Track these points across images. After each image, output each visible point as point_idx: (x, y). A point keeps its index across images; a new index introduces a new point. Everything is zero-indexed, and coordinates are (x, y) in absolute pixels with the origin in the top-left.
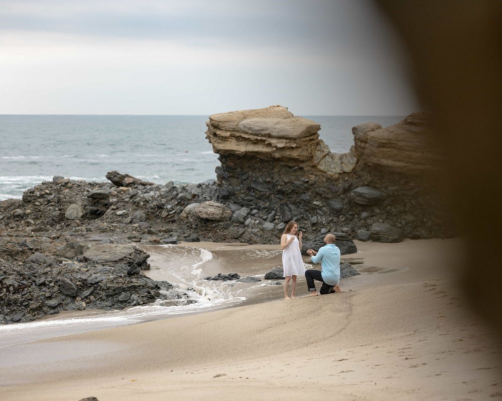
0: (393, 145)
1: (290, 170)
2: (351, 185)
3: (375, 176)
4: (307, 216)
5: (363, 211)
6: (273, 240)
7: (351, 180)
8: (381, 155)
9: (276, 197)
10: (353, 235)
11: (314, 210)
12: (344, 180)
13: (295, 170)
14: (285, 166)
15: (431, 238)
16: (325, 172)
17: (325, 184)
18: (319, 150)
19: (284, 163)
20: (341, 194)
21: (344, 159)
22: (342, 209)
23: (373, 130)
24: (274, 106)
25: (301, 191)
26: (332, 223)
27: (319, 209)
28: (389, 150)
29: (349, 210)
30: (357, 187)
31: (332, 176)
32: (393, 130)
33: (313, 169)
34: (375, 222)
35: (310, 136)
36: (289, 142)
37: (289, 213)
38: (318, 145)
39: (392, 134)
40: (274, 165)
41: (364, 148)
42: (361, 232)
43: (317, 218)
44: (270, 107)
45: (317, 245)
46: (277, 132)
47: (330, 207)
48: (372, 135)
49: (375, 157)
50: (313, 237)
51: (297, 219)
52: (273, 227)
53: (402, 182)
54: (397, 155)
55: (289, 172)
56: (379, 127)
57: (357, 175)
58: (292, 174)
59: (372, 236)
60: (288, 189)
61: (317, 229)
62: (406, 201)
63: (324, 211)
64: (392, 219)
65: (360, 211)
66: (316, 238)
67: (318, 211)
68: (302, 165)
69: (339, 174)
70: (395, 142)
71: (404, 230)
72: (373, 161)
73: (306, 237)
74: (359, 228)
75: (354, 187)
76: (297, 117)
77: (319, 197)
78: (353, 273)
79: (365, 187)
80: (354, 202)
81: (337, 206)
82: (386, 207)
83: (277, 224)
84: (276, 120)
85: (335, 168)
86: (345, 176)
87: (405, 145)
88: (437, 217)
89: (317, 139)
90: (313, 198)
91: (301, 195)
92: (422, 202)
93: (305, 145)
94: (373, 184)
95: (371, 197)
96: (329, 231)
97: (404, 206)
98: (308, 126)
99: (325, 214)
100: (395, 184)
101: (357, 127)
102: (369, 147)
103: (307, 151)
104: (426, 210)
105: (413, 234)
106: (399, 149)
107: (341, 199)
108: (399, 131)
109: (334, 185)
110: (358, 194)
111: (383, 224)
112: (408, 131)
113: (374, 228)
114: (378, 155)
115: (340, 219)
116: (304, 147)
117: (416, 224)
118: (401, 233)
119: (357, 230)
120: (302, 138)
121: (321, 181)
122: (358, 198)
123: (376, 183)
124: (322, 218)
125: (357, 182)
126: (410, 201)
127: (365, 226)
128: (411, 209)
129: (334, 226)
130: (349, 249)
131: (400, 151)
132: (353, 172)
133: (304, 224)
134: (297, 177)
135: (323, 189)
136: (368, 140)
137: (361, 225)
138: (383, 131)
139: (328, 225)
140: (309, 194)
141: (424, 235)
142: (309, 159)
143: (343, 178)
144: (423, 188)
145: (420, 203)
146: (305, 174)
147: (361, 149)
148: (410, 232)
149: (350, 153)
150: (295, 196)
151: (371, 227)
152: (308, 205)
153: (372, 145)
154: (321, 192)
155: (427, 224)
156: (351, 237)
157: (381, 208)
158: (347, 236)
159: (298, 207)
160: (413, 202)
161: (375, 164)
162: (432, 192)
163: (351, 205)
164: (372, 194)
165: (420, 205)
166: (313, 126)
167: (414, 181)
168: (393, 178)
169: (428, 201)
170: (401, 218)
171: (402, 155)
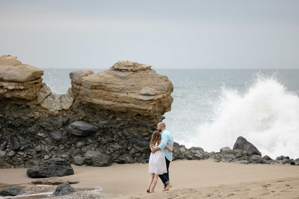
0: (104, 88)
1: (19, 108)
2: (69, 120)
3: (89, 112)
4: (33, 146)
5: (79, 141)
6: (5, 165)
7: (68, 115)
8: (93, 95)
9: (7, 130)
10: (70, 160)
11: (38, 140)
13: (23, 108)
14: (14, 105)
15: (134, 162)
16: (47, 110)
18: (42, 92)
19: (14, 102)
20: (61, 127)
21: (62, 99)
22: (61, 140)
23: (87, 75)
24: (5, 56)
25: (28, 125)
26: (53, 150)
27: (43, 140)
28: (99, 91)
29: (68, 140)
30: (74, 121)
31: (53, 113)
32: (104, 75)
33: (38, 107)
34: (88, 150)
35: (35, 80)
36: (18, 85)
37: (18, 143)
38: (41, 87)
39: (102, 79)
40: (6, 104)
41: (79, 90)
42: (77, 158)
43: (41, 147)
44: (2, 56)
45: (41, 168)
46: (8, 77)
47: (51, 137)
48: (86, 79)
49: (88, 97)
50: (38, 162)
51: (25, 148)
52: (4, 154)
53: (111, 117)
54: (106, 95)
55: (18, 109)
56: (91, 73)
57: (74, 111)
58: (21, 111)
59: (86, 161)
60: (17, 123)
61: (41, 156)
62: (114, 132)
63: (46, 141)
64: (103, 148)
65: (76, 141)
66: (40, 163)
67: (42, 141)
68: (28, 104)
69: (59, 111)
70: (105, 85)
71: (113, 157)
72: (87, 100)
73: (32, 162)
74: (76, 155)
75: (71, 121)
76: (25, 65)
77: (42, 130)
78: (72, 190)
79: (80, 121)
80: (71, 134)
81: (57, 137)
82: (98, 137)
83: (8, 152)
84: (8, 67)
85: (56, 106)
86: (64, 112)
87: (112, 87)
88: (138, 145)
89: (41, 83)
90: (37, 131)
91: (28, 128)
92: (127, 134)
93: (31, 87)
94: (87, 119)
95: (85, 129)
96: (51, 157)
97: (112, 137)
98: (33, 72)
99: (48, 143)
100: (105, 119)
101: (74, 73)
102: (84, 89)
103: (33, 92)
104: (130, 140)
105: (119, 160)
106: (108, 90)
107: (61, 131)
108: (108, 76)
109: (55, 120)
110: (74, 128)
111: (95, 151)
112: (115, 76)
113: (87, 155)
114: (90, 95)
115: (60, 148)
116: (30, 89)
117: (122, 152)
118: (109, 159)
119: (74, 156)
120: (29, 81)
121: (44, 116)
122: (74, 131)
123: (89, 118)
124: (45, 147)
125: (73, 118)
126: (117, 132)
127: (80, 153)
128: (118, 139)
129: (55, 153)
130: (68, 171)
131: (109, 92)
132: (70, 110)
133: (30, 151)
134: (25, 114)
135: (46, 123)
136: (82, 84)
137: (77, 152)
138: (95, 76)
139: (50, 152)
140: (35, 127)
141: (129, 160)
142: (34, 99)
143: (62, 114)
144: (127, 122)
145: (125, 135)
146: (31, 111)
147: (77, 91)
148: (117, 158)
149: (68, 94)
150: (23, 129)
151: (85, 154)
152: (33, 136)
153: (85, 87)
154: (44, 126)
155: (131, 151)
156: (69, 162)
157: (93, 138)
158: (65, 161)
159: (26, 138)
160: (119, 133)
161: (88, 102)
162: (135, 125)
163: (69, 136)
164: (85, 128)
165: (125, 136)
166: (37, 72)
167: (120, 116)
168: (103, 114)
169: (131, 133)
170: (110, 147)
171: (110, 95)
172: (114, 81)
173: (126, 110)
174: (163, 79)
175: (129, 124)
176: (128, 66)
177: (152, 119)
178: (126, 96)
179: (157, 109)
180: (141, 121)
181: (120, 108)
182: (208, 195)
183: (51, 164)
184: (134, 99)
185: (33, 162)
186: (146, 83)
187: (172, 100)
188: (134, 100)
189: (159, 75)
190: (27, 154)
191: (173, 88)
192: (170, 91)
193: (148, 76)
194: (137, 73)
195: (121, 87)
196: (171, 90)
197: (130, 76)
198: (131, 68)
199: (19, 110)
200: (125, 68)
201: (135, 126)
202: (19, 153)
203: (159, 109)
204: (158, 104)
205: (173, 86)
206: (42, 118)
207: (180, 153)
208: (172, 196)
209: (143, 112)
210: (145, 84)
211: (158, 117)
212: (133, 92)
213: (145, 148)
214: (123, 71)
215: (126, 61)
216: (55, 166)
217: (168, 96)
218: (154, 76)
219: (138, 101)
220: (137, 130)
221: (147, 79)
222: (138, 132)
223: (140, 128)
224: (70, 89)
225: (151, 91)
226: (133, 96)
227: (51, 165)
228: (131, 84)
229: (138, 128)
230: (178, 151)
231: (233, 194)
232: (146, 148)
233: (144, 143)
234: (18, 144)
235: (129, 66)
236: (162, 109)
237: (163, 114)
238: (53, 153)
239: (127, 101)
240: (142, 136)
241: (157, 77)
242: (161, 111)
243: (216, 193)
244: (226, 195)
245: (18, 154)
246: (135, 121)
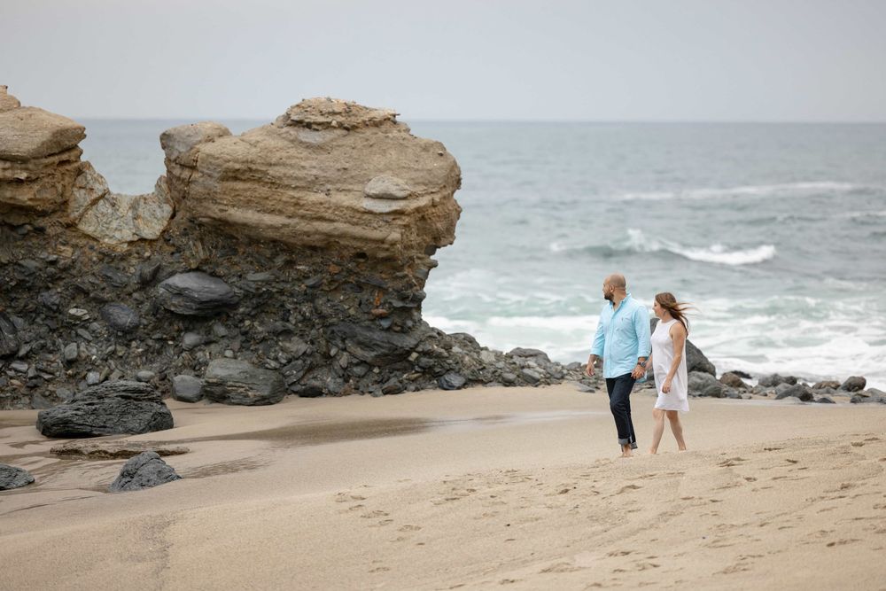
0: (260, 176)
1: (14, 234)
2: (158, 270)
3: (216, 247)
4: (54, 344)
5: (187, 330)
7: (157, 256)
8: (230, 198)
10: (163, 387)
11: (70, 328)
12: (140, 256)
13: (24, 235)
14: (1, 225)
15: (346, 394)
16: (95, 239)
17: (96, 268)
18: (81, 188)
20: (135, 291)
21: (140, 209)
22: (137, 327)
23: (210, 140)
25: (41, 284)
26: (112, 358)
27: (81, 327)
28: (248, 185)
29: (155, 328)
30: (172, 274)
31: (113, 249)
32: (259, 138)
33: (68, 232)
34: (216, 357)
35: (61, 153)
36: (11, 168)
37: (11, 336)
38: (78, 175)
39: (254, 150)
41: (189, 183)
42: (183, 380)
43: (78, 347)
45: (78, 409)
47: (108, 320)
48: (207, 152)
49: (215, 202)
50: (68, 392)
51: (31, 350)
53: (279, 261)
54: (267, 198)
55: (11, 240)
56: (224, 133)
57: (173, 245)
58: (19, 243)
59: (208, 389)
60: (10, 278)
61: (78, 373)
62: (289, 306)
63: (94, 331)
64: (256, 350)
65: (179, 331)
66: (75, 394)
67: (81, 331)
68: (41, 222)
69: (131, 243)
70: (264, 169)
71: (285, 377)
72: (210, 214)
73: (52, 393)
74: (178, 371)
75: (165, 274)
76: (30, 108)
77: (80, 299)
78: (167, 475)
79: (192, 274)
80: (165, 310)
81: (124, 320)
82: (242, 321)
85: (121, 230)
86: (144, 248)
87: (285, 175)
88: (360, 344)
89: (76, 161)
90: (67, 301)
91: (39, 292)
92: (326, 310)
93: (49, 175)
94: (211, 266)
95: (205, 297)
96: (106, 378)
97: (283, 319)
98: (54, 130)
99: (97, 337)
100: (262, 268)
101: (173, 132)
102: (201, 180)
103: (53, 189)
104: (334, 328)
105: (304, 385)
106: (273, 183)
107: (135, 302)
108: (273, 143)
109: (118, 269)
110: (176, 292)
111: (233, 360)
112: (292, 141)
113: (213, 371)
114: (221, 199)
115: (133, 350)
116: (46, 180)
117: (312, 362)
118: (276, 383)
119: (173, 375)
120: (42, 158)
121: (87, 260)
122: (175, 301)
123: (217, 265)
124: (90, 349)
125: (171, 263)
126: (298, 306)
127: (191, 366)
128: (300, 325)
129: (119, 366)
130: (155, 419)
131: (274, 190)
132: (162, 240)
133: (48, 361)
134: (30, 252)
135: (92, 279)
136: (198, 164)
137: (183, 364)
138: (234, 141)
139: (104, 363)
140: (59, 290)
141: (332, 387)
142: (58, 208)
143: (138, 253)
144: (328, 276)
145: (321, 312)
146: (48, 243)
147: (183, 185)
148: (299, 381)
149: (156, 193)
150: (25, 296)
151: (205, 370)
152: (56, 317)
153: (207, 174)
154: (86, 287)
155: (338, 361)
156: (158, 393)
157: (230, 323)
158: (149, 389)
159: (33, 322)
160: (304, 309)
161: (214, 219)
162: (350, 285)
163: (158, 316)
164: (207, 292)
165: (322, 317)
166: (67, 130)
167: (307, 260)
168: (257, 252)
169: (339, 308)
170: (277, 348)
171: (278, 198)
172: (289, 158)
173: (325, 242)
174: (432, 150)
175: (330, 283)
176: (329, 113)
177: (401, 268)
178: (323, 201)
179: (413, 237)
180: (366, 273)
181: (308, 234)
182: (563, 488)
183: (106, 396)
184: (347, 208)
185: (54, 392)
186: (383, 163)
187: (458, 211)
188: (349, 213)
189: (421, 140)
190: (37, 369)
191: (461, 176)
192: (453, 186)
193: (389, 143)
194: (357, 134)
195: (309, 173)
196: (455, 183)
197: (334, 143)
198: (340, 119)
199: (15, 240)
200: (321, 119)
201: (351, 288)
202: (14, 365)
203: (419, 240)
204: (416, 224)
205: (460, 171)
206: (82, 263)
207: (481, 367)
208: (459, 492)
209: (374, 246)
210: (379, 167)
211: (417, 261)
212: (343, 190)
213: (379, 353)
214: (315, 127)
215: (323, 100)
216: (119, 402)
217: (445, 202)
218: (405, 142)
219: (358, 215)
220: (356, 300)
221: (384, 151)
222: (360, 304)
223: (364, 293)
224: (163, 179)
225: (398, 185)
226: (344, 201)
227: (107, 400)
228: (339, 166)
229: (359, 295)
230: (473, 359)
231: (634, 487)
232: (383, 350)
233: (375, 337)
234: (10, 339)
235: (334, 113)
236: (428, 239)
237: (433, 253)
238: (113, 366)
239: (327, 215)
240: (371, 317)
241: (414, 145)
242: (425, 245)
243: (585, 484)
244: (615, 489)
245: (10, 370)
246: (350, 272)
